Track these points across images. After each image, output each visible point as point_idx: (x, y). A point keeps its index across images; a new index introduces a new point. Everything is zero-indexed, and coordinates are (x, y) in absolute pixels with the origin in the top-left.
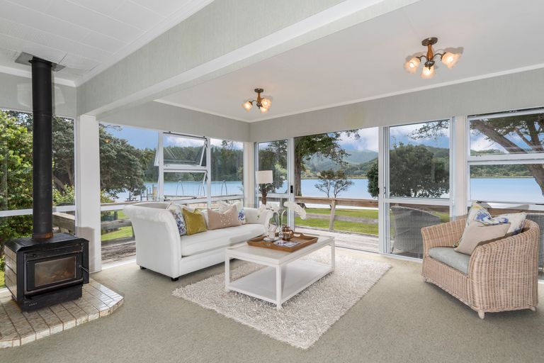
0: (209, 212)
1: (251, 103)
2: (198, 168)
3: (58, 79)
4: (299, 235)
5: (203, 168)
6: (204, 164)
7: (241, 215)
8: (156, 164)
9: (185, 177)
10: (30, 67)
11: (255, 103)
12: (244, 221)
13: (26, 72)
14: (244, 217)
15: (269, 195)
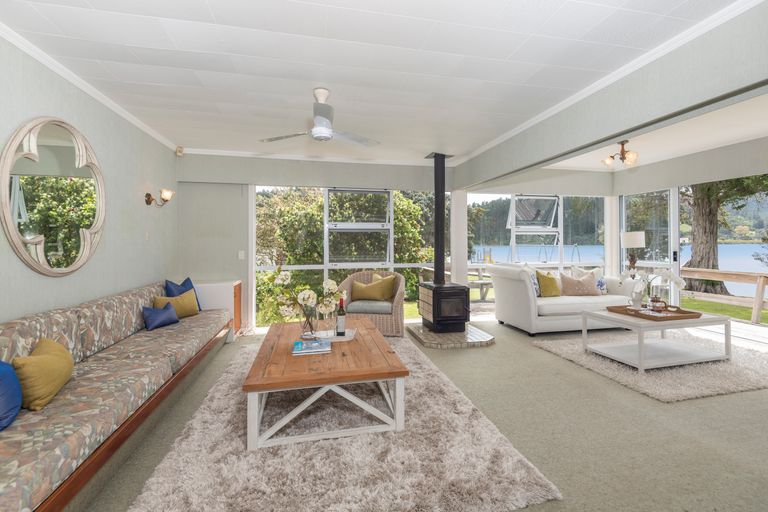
0: (563, 277)
1: (612, 157)
2: (549, 230)
3: (448, 163)
4: (675, 309)
5: (554, 229)
6: (556, 225)
7: (601, 284)
8: (508, 227)
9: (534, 240)
10: (433, 160)
11: (618, 157)
12: (605, 291)
13: (431, 163)
14: (605, 287)
15: (639, 263)
